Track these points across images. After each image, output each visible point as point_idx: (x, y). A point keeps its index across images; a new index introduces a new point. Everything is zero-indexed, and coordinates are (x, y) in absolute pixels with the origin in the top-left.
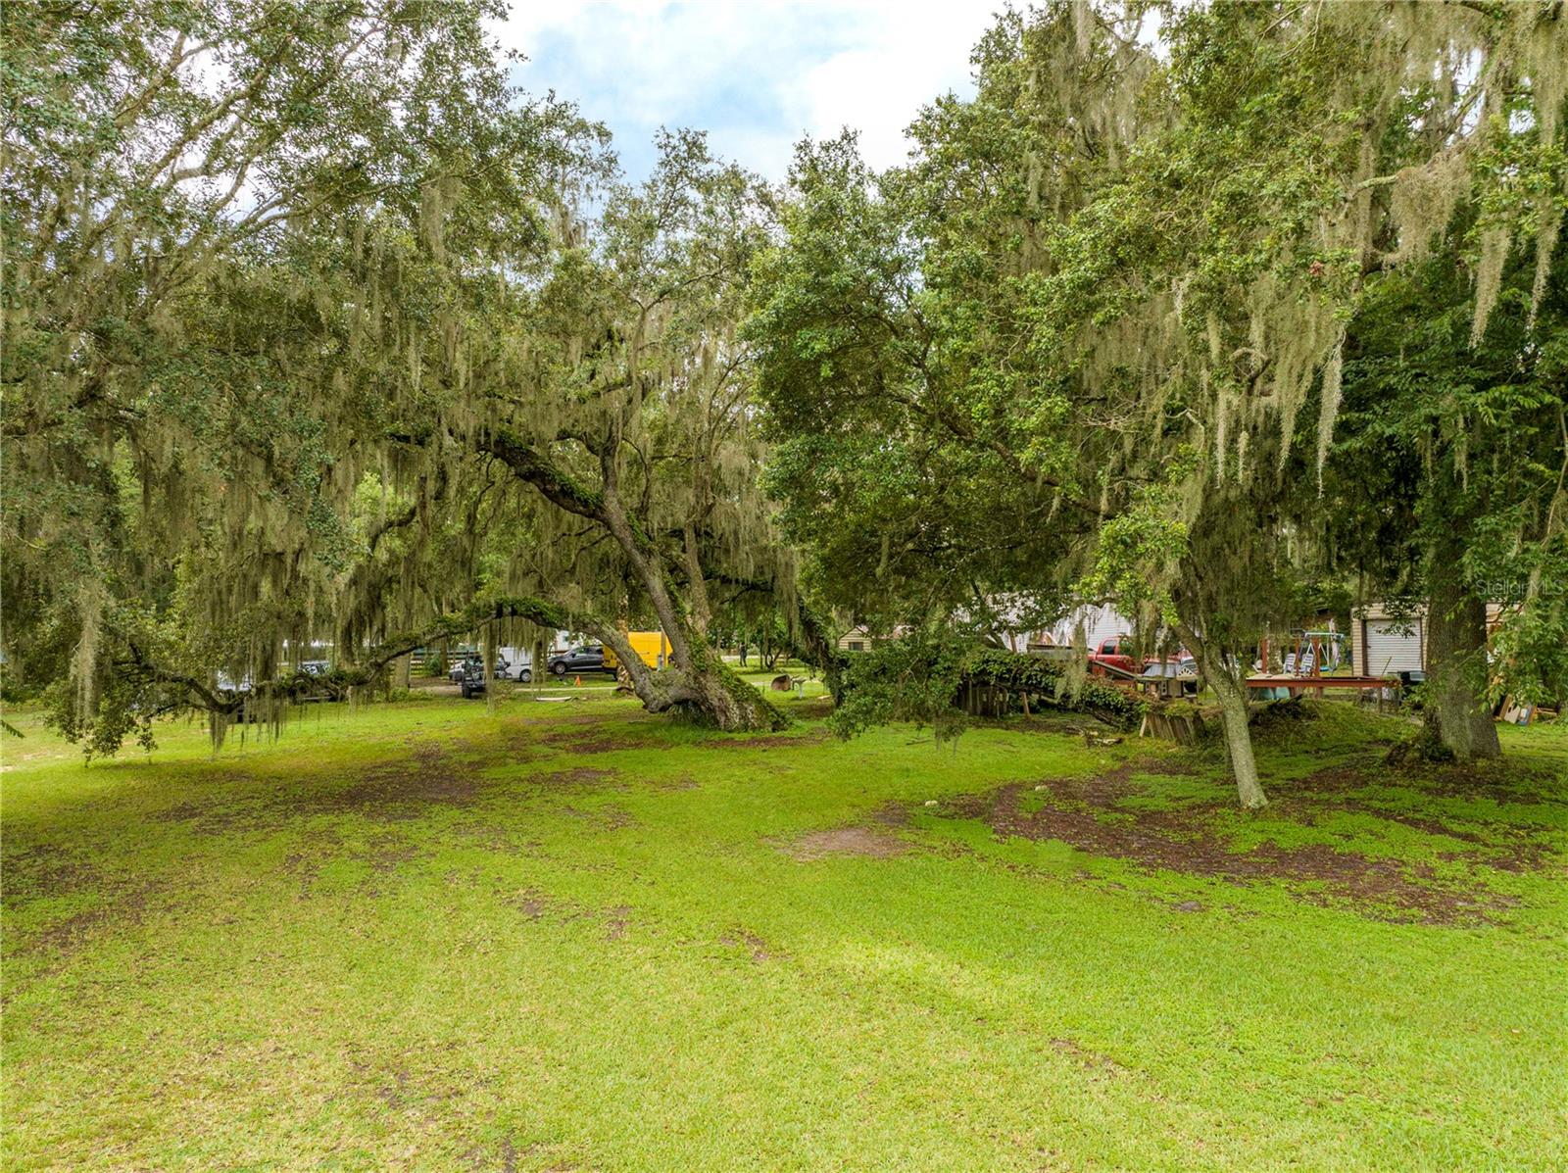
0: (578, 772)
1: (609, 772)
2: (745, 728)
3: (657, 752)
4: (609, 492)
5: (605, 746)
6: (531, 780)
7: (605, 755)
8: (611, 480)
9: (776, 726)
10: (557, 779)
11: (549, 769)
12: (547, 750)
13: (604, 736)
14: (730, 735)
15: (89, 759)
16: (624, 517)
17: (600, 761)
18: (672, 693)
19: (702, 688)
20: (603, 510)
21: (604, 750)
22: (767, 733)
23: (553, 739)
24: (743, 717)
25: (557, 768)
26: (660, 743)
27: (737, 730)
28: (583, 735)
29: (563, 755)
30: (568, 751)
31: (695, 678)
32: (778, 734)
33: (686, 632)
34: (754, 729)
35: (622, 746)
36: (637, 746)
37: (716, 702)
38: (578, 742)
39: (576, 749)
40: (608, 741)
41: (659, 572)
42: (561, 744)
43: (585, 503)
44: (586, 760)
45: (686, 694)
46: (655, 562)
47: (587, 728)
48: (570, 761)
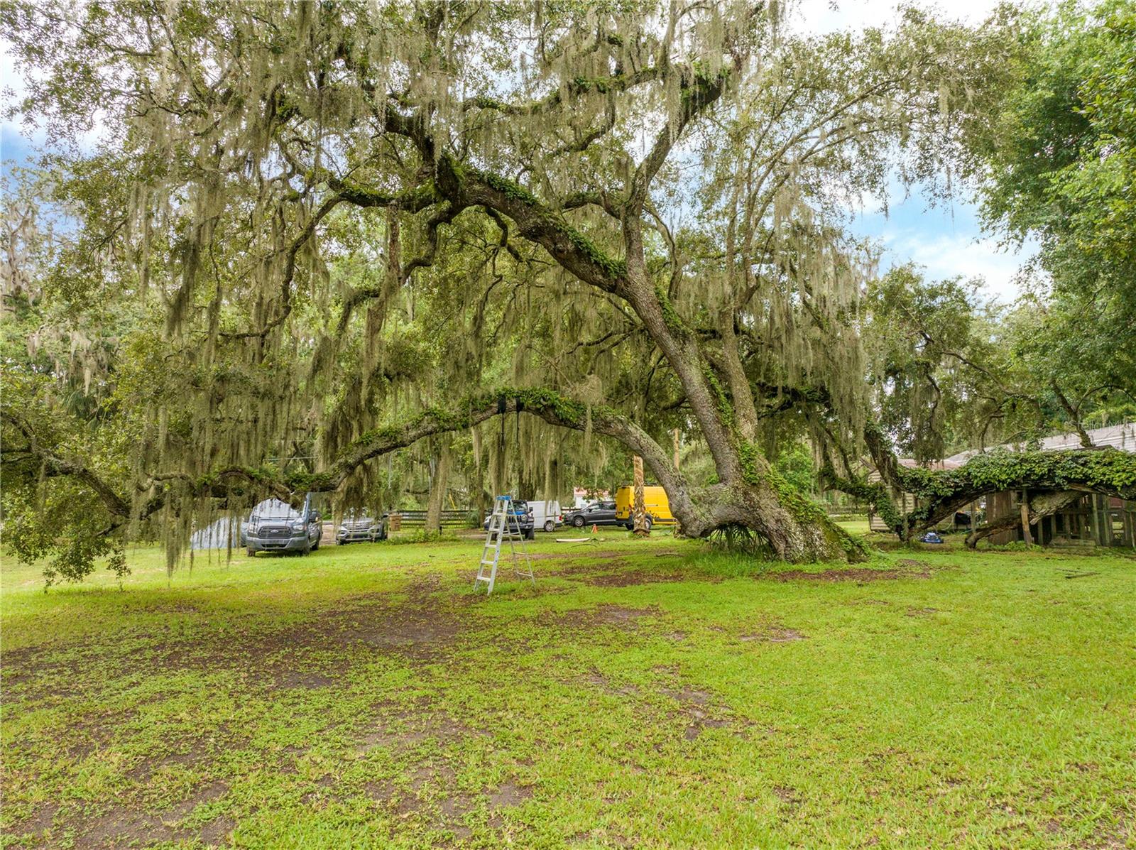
0: (604, 611)
1: (648, 612)
2: (813, 559)
3: (705, 586)
4: (634, 261)
5: (635, 578)
6: (539, 621)
7: (638, 588)
8: (635, 246)
9: (852, 557)
10: (575, 619)
11: (564, 605)
12: (562, 582)
13: (632, 569)
14: (795, 567)
15: (49, 584)
16: (652, 293)
17: (633, 596)
18: (716, 513)
19: (754, 507)
20: (627, 283)
21: (632, 582)
22: (843, 564)
23: (572, 571)
24: (809, 544)
25: (574, 605)
26: (706, 575)
27: (802, 560)
28: (607, 567)
29: (582, 588)
30: (588, 583)
31: (745, 493)
32: (857, 566)
33: (731, 436)
34: (825, 559)
35: (655, 578)
36: (675, 578)
37: (772, 525)
38: (600, 573)
39: (599, 582)
40: (638, 573)
41: (695, 361)
42: (580, 576)
43: (605, 269)
44: (611, 595)
45: (734, 514)
46: (691, 349)
47: (609, 561)
48: (593, 596)
